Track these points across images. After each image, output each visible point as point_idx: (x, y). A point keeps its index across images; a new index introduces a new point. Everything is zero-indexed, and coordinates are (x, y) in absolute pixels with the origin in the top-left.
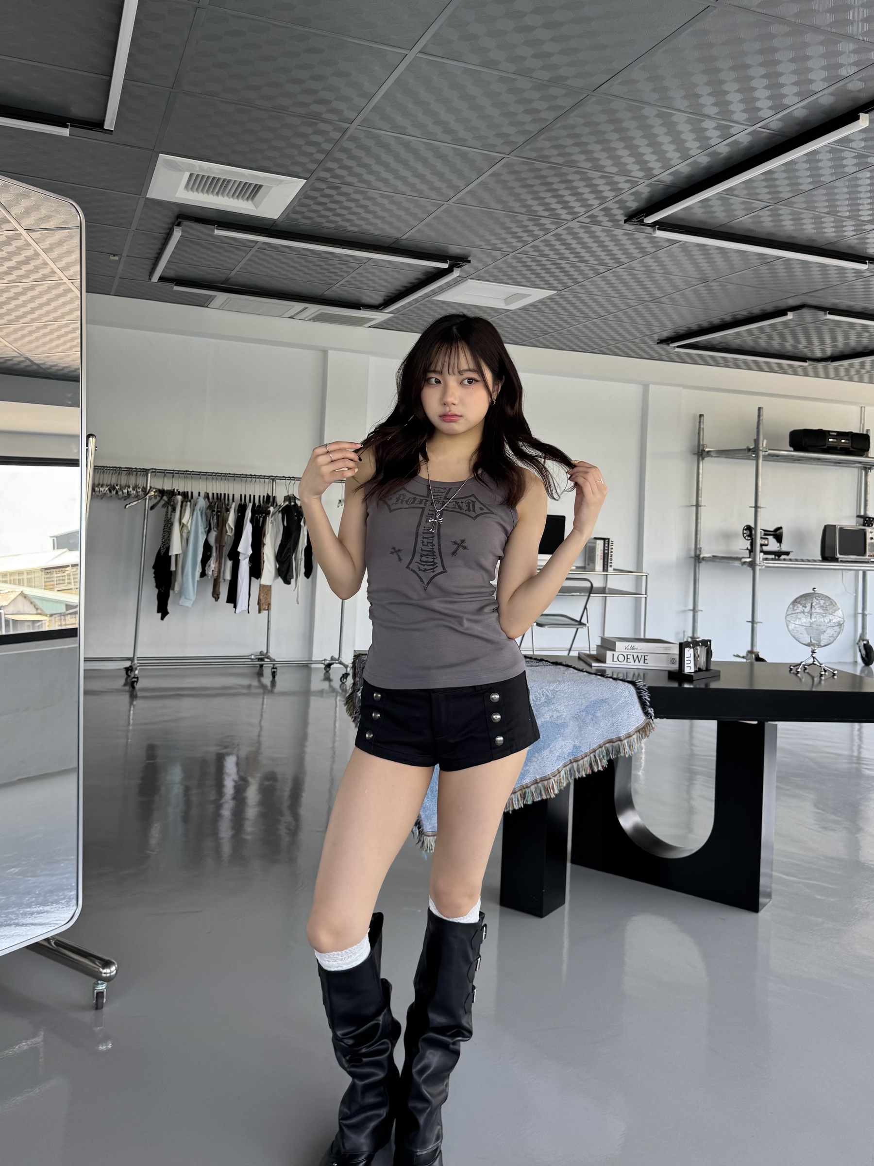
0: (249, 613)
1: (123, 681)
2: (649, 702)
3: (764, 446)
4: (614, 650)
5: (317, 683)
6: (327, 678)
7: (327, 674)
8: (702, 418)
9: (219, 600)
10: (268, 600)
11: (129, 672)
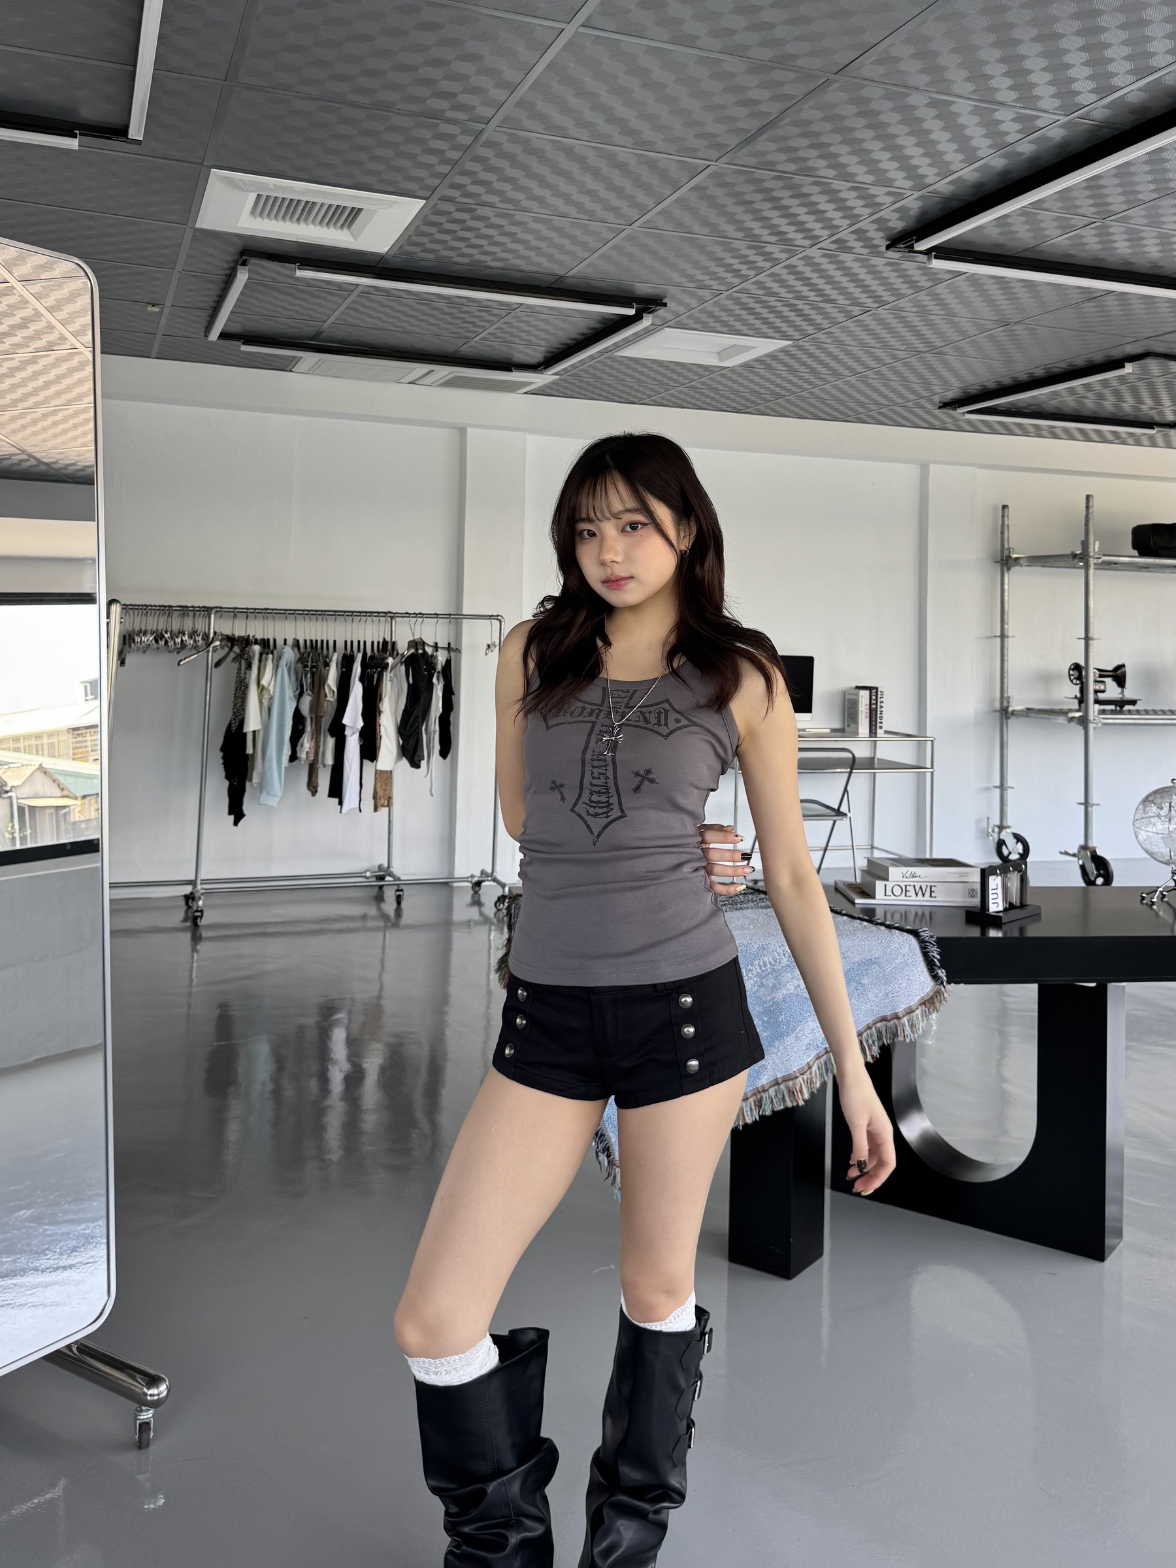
0: (360, 811)
1: (181, 914)
2: (938, 960)
3: (1096, 550)
4: (887, 880)
5: (462, 910)
6: (477, 902)
7: (476, 895)
8: (1006, 510)
9: (317, 794)
10: (388, 792)
11: (190, 901)
